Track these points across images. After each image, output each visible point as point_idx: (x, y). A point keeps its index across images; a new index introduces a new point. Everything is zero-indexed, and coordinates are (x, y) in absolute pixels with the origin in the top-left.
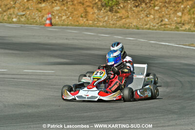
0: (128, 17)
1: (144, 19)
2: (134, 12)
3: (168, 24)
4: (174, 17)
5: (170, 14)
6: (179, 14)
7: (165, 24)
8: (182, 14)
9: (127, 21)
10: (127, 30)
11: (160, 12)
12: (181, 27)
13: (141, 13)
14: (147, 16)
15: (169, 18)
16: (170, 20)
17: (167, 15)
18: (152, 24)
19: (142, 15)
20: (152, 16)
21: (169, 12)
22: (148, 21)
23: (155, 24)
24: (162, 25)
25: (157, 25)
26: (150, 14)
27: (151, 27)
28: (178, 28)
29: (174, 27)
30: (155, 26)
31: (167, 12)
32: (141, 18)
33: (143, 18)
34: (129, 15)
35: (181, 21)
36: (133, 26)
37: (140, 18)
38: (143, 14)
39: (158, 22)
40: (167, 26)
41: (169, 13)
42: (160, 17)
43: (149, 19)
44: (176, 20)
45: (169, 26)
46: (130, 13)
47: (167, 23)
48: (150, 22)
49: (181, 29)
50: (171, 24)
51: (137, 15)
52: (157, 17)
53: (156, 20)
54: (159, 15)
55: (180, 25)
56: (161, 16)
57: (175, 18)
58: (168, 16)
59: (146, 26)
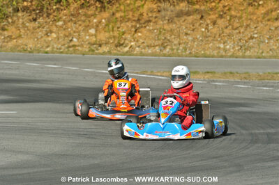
0: (20, 36)
1: (42, 39)
2: (28, 30)
3: (78, 46)
4: (85, 35)
5: (79, 32)
6: (92, 31)
7: (74, 46)
8: (96, 31)
9: (20, 42)
10: (31, 54)
11: (64, 29)
12: (97, 50)
13: (38, 30)
14: (47, 34)
15: (79, 37)
16: (80, 40)
17: (75, 32)
18: (55, 46)
19: (40, 33)
20: (54, 35)
21: (77, 28)
22: (50, 42)
23: (60, 46)
24: (69, 47)
25: (63, 47)
26: (51, 32)
27: (55, 50)
28: (93, 51)
29: (87, 50)
30: (60, 49)
31: (74, 29)
32: (39, 37)
33: (42, 37)
34: (22, 33)
35: (96, 41)
36: (29, 49)
37: (37, 38)
38: (41, 31)
39: (63, 43)
40: (77, 48)
41: (77, 30)
42: (66, 36)
43: (50, 39)
44: (88, 40)
45: (79, 48)
46: (22, 31)
47: (77, 44)
48: (52, 42)
49: (97, 52)
50: (82, 46)
51: (33, 33)
52: (62, 35)
53: (60, 40)
54: (64, 32)
55: (95, 46)
56: (67, 34)
57: (87, 37)
58: (77, 34)
59: (48, 49)
